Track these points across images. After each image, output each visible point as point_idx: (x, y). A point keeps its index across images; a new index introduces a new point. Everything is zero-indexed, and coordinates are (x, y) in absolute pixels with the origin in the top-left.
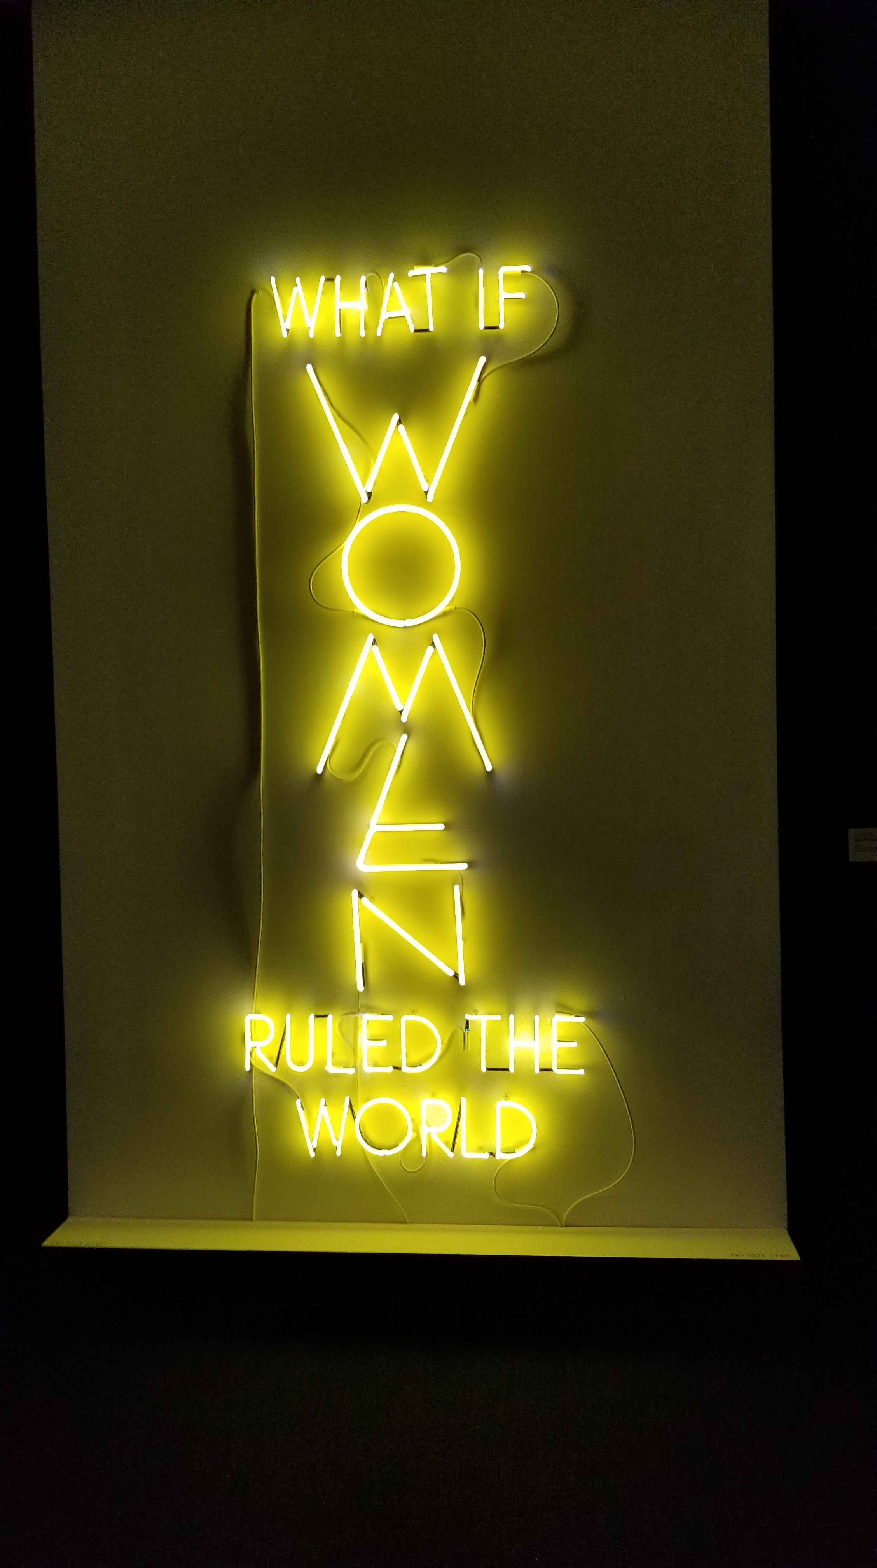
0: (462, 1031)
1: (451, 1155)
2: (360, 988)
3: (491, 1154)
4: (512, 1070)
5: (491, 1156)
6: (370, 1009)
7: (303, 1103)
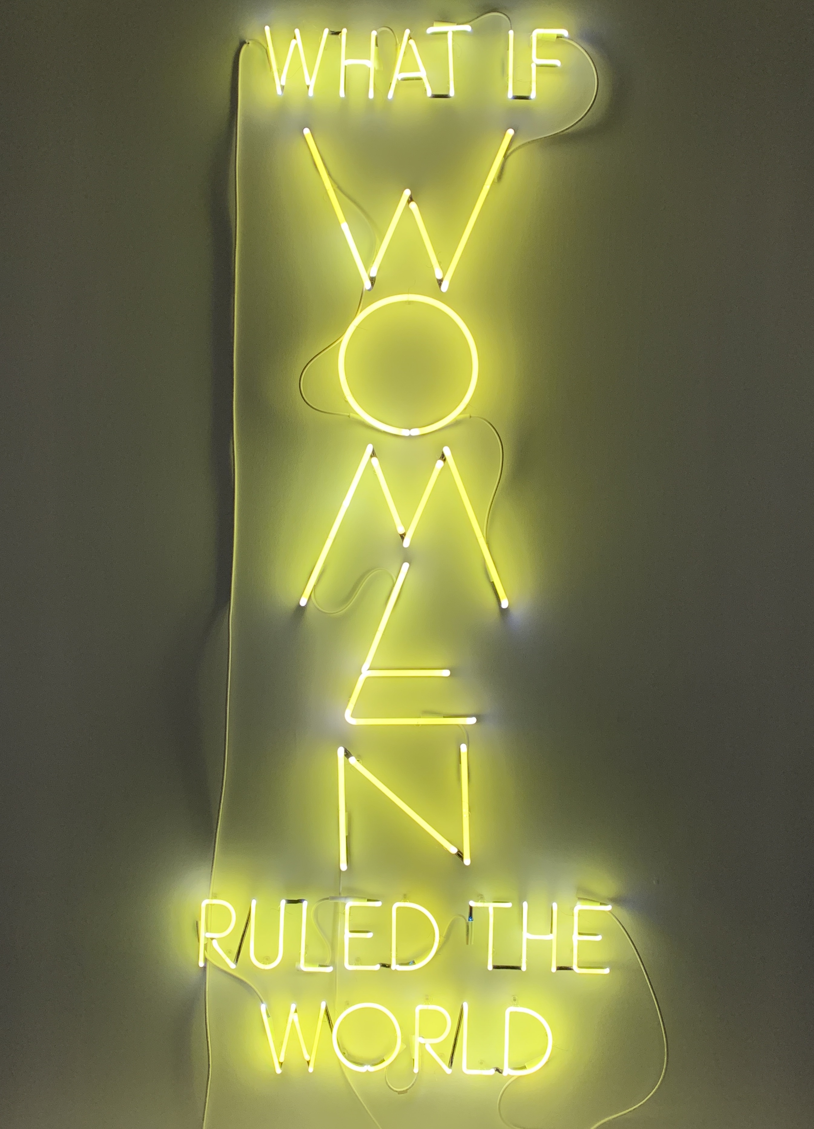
0: (464, 920)
1: (448, 1071)
2: (344, 867)
3: (497, 1070)
4: (524, 968)
5: (497, 1072)
6: (353, 893)
7: (268, 1010)
